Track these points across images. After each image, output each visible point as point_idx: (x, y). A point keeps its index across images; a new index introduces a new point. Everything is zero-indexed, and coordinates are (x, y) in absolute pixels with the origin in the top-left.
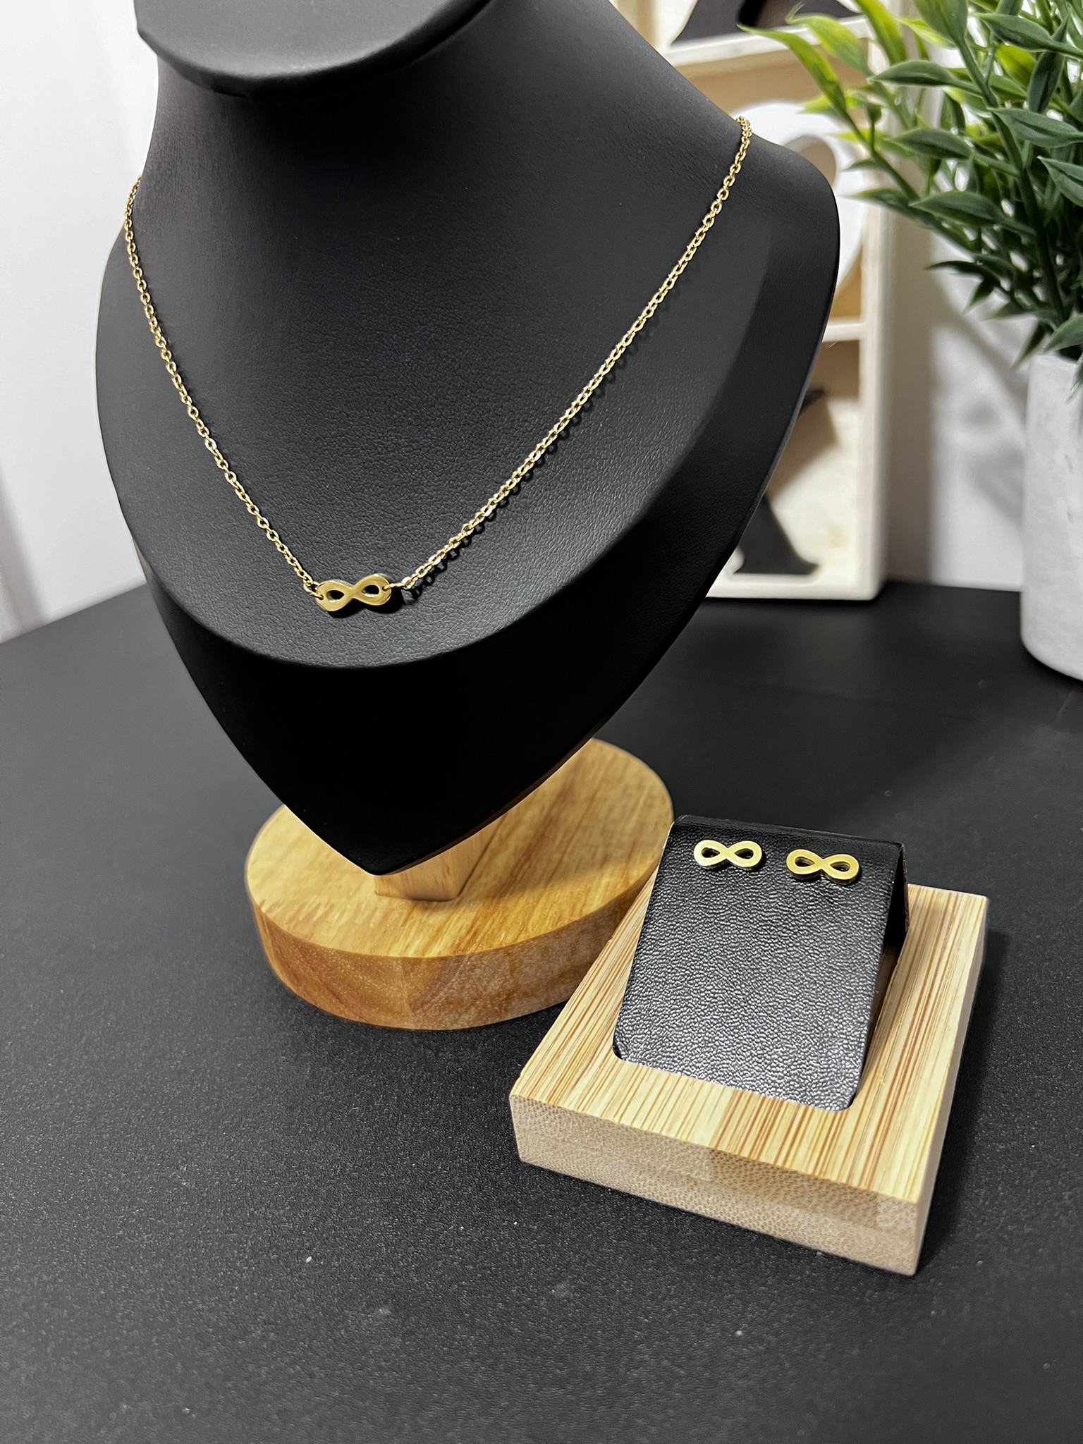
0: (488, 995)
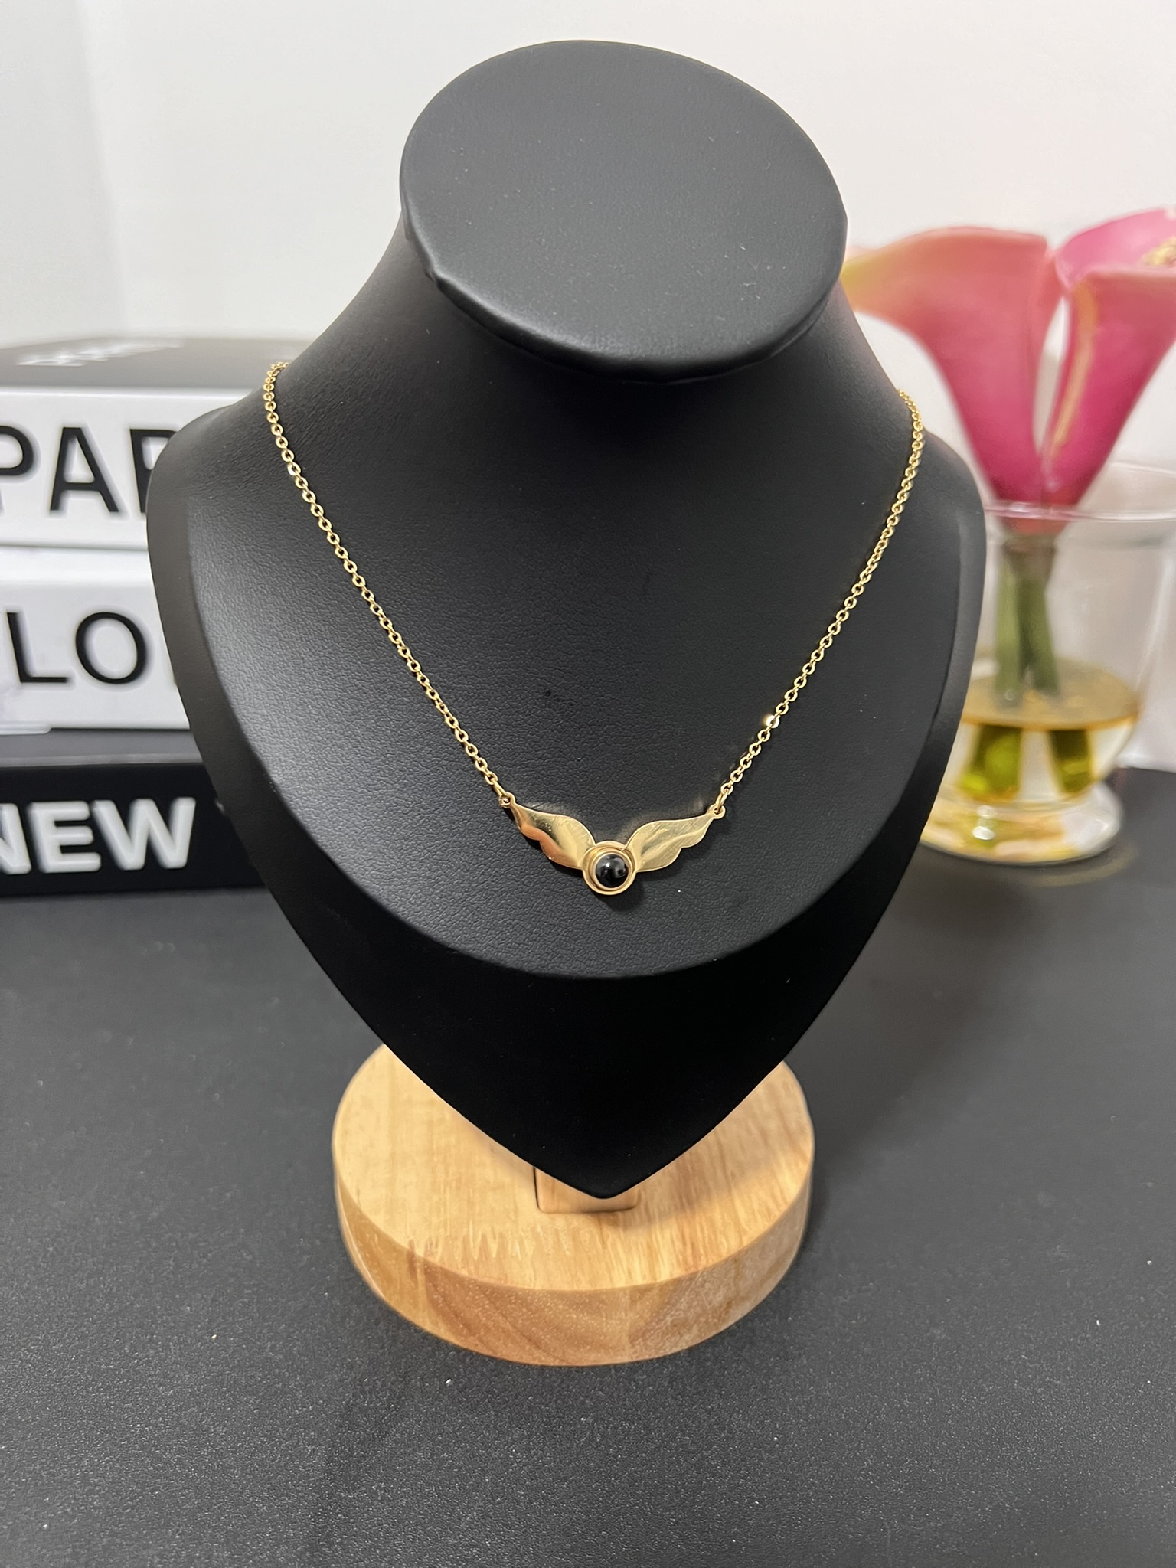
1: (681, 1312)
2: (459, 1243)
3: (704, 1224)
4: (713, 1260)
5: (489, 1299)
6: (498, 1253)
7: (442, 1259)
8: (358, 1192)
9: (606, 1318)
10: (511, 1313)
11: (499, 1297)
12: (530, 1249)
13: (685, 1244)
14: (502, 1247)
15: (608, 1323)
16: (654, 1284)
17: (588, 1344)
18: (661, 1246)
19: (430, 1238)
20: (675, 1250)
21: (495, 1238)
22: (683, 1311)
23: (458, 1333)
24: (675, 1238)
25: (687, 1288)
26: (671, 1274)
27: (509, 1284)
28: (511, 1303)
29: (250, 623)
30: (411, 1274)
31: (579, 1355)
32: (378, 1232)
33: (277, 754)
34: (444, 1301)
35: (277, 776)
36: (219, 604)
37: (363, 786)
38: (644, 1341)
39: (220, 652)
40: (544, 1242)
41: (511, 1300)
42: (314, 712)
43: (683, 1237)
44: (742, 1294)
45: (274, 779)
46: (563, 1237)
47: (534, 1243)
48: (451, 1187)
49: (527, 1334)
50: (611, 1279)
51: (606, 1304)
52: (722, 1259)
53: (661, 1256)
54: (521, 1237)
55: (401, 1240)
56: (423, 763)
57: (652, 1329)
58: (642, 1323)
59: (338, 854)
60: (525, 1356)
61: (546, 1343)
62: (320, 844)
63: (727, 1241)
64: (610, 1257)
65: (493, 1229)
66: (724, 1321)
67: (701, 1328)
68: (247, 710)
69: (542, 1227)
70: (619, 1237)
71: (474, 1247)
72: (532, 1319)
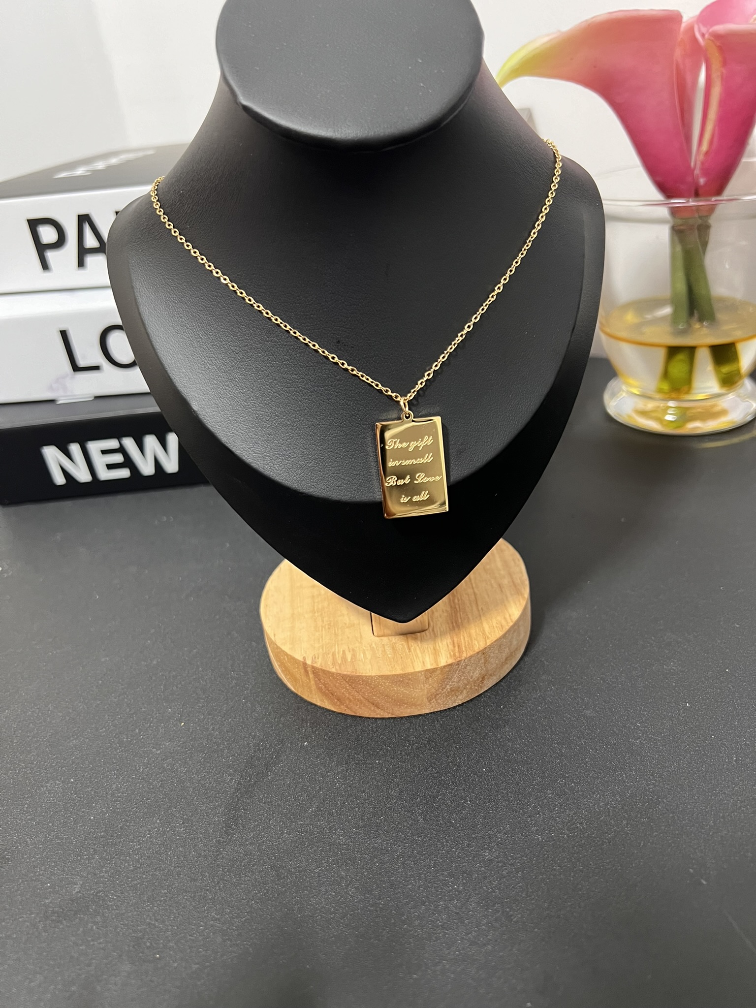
0: (472, 682)
1: (455, 683)
2: (330, 656)
3: (465, 635)
4: (471, 653)
5: (348, 684)
6: (352, 659)
7: (321, 664)
8: (275, 635)
9: (413, 689)
10: (361, 690)
11: (354, 681)
12: (369, 656)
13: (454, 647)
14: (354, 656)
15: (415, 692)
16: (437, 668)
17: (405, 704)
18: (441, 649)
19: (314, 655)
20: (449, 650)
21: (350, 652)
22: (457, 682)
23: (334, 704)
24: (449, 644)
25: (457, 670)
26: (446, 662)
27: (358, 674)
28: (360, 684)
29: (171, 321)
30: (306, 675)
31: (401, 710)
32: (287, 654)
33: (194, 394)
34: (325, 687)
35: (195, 406)
36: (152, 311)
37: (242, 407)
38: (436, 700)
39: (156, 340)
40: (377, 652)
41: (360, 683)
42: (210, 368)
43: (454, 643)
44: (490, 672)
45: (194, 408)
46: (386, 647)
47: (371, 652)
48: (325, 629)
49: (371, 701)
50: (413, 667)
51: (412, 681)
52: (475, 652)
53: (441, 654)
54: (364, 650)
55: (299, 657)
56: (273, 390)
57: (440, 693)
58: (433, 690)
59: (234, 447)
60: (372, 714)
61: (382, 706)
62: (223, 442)
63: (478, 643)
64: (413, 656)
65: (348, 647)
66: (481, 687)
67: (468, 692)
68: (174, 370)
69: (375, 644)
70: (418, 646)
71: (339, 657)
72: (373, 692)
